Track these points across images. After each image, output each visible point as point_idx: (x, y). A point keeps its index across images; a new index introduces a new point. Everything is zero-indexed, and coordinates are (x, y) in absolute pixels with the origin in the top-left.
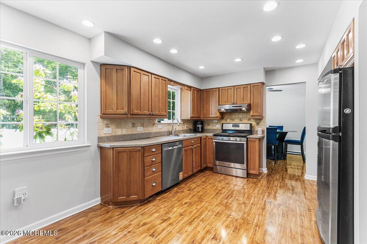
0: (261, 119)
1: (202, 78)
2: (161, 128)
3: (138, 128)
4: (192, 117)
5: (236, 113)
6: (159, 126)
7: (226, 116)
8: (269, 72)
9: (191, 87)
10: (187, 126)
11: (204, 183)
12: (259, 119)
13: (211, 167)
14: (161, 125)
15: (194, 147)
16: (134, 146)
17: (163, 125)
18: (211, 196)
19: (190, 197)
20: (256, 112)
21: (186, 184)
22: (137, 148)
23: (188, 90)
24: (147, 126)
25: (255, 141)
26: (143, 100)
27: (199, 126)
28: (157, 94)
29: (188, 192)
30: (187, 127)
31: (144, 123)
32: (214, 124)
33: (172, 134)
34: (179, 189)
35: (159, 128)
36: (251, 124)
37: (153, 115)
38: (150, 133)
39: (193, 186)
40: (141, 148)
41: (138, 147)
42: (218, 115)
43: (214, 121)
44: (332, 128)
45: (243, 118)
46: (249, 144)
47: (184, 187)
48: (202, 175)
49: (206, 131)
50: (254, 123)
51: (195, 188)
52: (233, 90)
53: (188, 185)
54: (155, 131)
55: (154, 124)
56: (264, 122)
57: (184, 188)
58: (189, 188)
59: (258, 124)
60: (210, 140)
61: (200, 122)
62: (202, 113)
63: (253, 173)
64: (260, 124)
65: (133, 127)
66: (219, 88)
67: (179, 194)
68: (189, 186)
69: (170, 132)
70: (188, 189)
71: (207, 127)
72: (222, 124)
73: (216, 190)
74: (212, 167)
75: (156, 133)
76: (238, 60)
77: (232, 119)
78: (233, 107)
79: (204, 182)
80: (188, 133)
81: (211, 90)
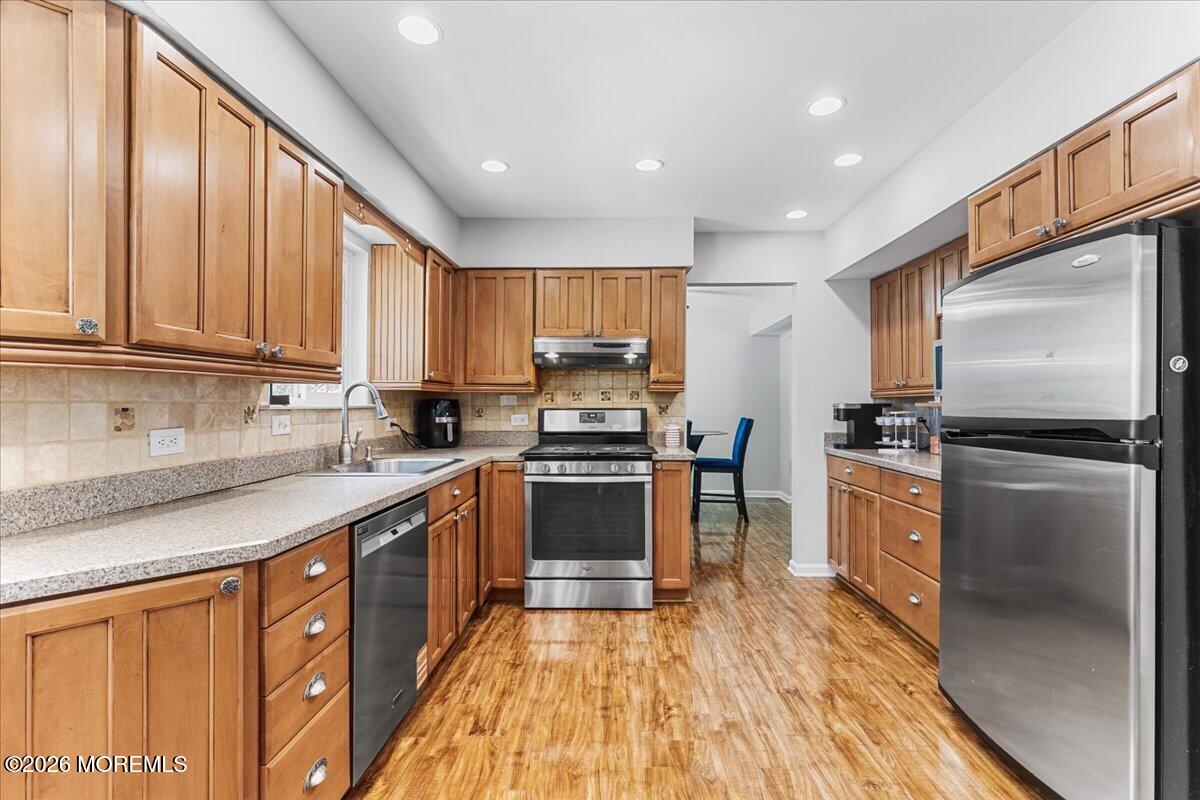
0: (672, 395)
1: (466, 220)
2: (288, 430)
3: (156, 436)
4: (430, 381)
5: (590, 372)
6: (276, 423)
7: (552, 382)
8: (704, 236)
9: (424, 249)
10: (395, 421)
11: (519, 673)
12: (667, 394)
13: (510, 586)
14: (285, 419)
15: (463, 516)
16: (185, 569)
17: (297, 418)
18: (591, 729)
19: (509, 770)
20: (669, 369)
21: (443, 699)
22: (212, 576)
23: (415, 259)
24: (211, 425)
25: (680, 471)
26: (219, 266)
27: (444, 420)
28: (294, 245)
29: (480, 741)
30: (392, 424)
31: (192, 405)
32: (503, 412)
33: (341, 461)
34: (423, 741)
35: (277, 430)
36: (644, 412)
37: (273, 359)
38: (231, 465)
39: (483, 700)
40: (239, 571)
41: (221, 568)
42: (530, 375)
43: (504, 400)
44: (1136, 421)
45: (612, 388)
46: (660, 485)
47: (441, 721)
48: (486, 632)
49: (466, 441)
50: (652, 409)
51: (498, 709)
52: (588, 283)
53: (455, 697)
54: (255, 452)
55: (250, 413)
56: (683, 404)
57: (447, 726)
58: (471, 719)
59: (663, 410)
60: (506, 477)
61: (447, 403)
62: (462, 367)
63: (673, 586)
64: (669, 411)
65: (118, 429)
66: (535, 269)
67: (440, 771)
68: (461, 706)
69: (326, 449)
70: (470, 727)
71: (472, 425)
72: (541, 413)
73: (589, 693)
74: (515, 586)
75: (262, 461)
76: (648, 165)
77: (574, 394)
78: (595, 345)
79: (515, 666)
80: (397, 452)
81: (500, 276)
